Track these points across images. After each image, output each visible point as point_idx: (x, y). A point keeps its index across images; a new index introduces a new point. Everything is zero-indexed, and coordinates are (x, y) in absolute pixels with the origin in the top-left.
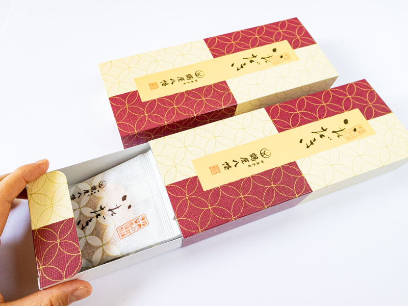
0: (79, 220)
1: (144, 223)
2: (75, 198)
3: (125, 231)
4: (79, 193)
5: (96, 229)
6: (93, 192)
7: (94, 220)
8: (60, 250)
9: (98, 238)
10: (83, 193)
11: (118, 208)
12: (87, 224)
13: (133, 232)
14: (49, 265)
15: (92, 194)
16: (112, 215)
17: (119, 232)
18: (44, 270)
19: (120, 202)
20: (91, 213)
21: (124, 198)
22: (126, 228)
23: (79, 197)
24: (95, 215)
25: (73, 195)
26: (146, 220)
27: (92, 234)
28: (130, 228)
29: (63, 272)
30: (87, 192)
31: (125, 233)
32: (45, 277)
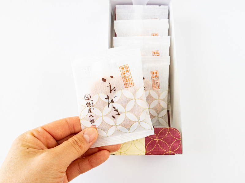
0: (112, 117)
1: (126, 68)
2: (93, 120)
3: (128, 82)
4: (90, 117)
5: (122, 104)
6: (92, 105)
7: (114, 104)
8: (163, 140)
9: (129, 102)
10: (90, 114)
11: (110, 85)
12: (117, 111)
13: (130, 76)
14: (170, 147)
15: (93, 106)
16: (115, 90)
17: (128, 86)
18: (172, 151)
19: (107, 84)
20: (108, 107)
21: (104, 80)
22: (127, 81)
23: (93, 117)
24: (111, 104)
25: (91, 121)
26: (124, 67)
27: (125, 107)
28: (127, 78)
29: (176, 139)
30: (90, 111)
31: (130, 82)
32: (176, 150)
